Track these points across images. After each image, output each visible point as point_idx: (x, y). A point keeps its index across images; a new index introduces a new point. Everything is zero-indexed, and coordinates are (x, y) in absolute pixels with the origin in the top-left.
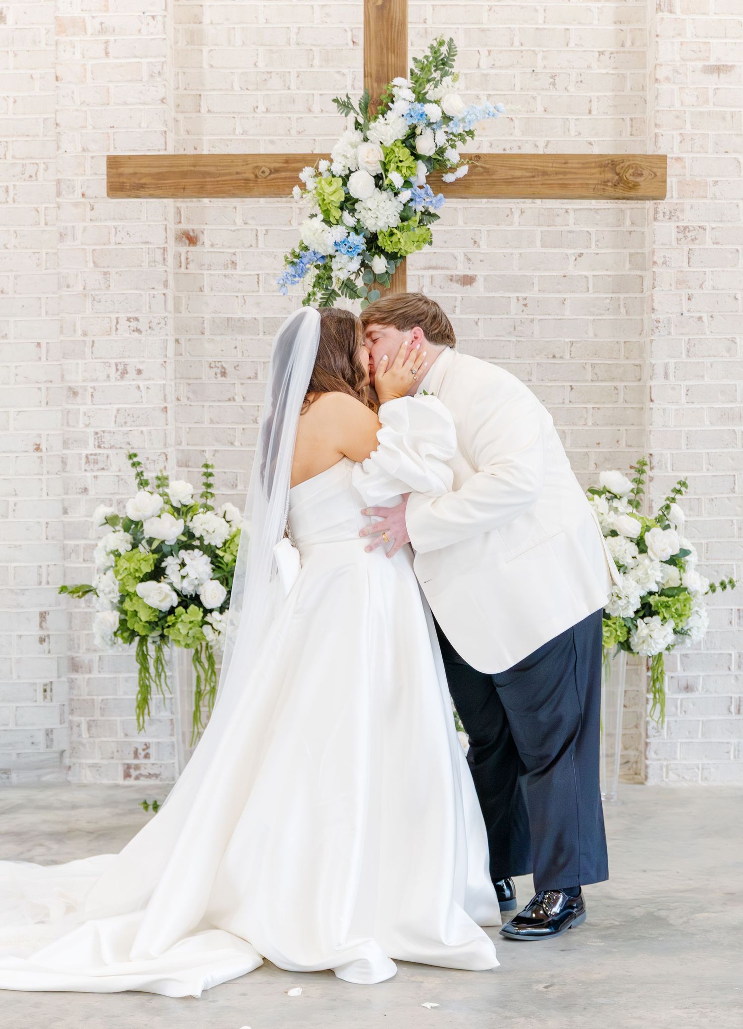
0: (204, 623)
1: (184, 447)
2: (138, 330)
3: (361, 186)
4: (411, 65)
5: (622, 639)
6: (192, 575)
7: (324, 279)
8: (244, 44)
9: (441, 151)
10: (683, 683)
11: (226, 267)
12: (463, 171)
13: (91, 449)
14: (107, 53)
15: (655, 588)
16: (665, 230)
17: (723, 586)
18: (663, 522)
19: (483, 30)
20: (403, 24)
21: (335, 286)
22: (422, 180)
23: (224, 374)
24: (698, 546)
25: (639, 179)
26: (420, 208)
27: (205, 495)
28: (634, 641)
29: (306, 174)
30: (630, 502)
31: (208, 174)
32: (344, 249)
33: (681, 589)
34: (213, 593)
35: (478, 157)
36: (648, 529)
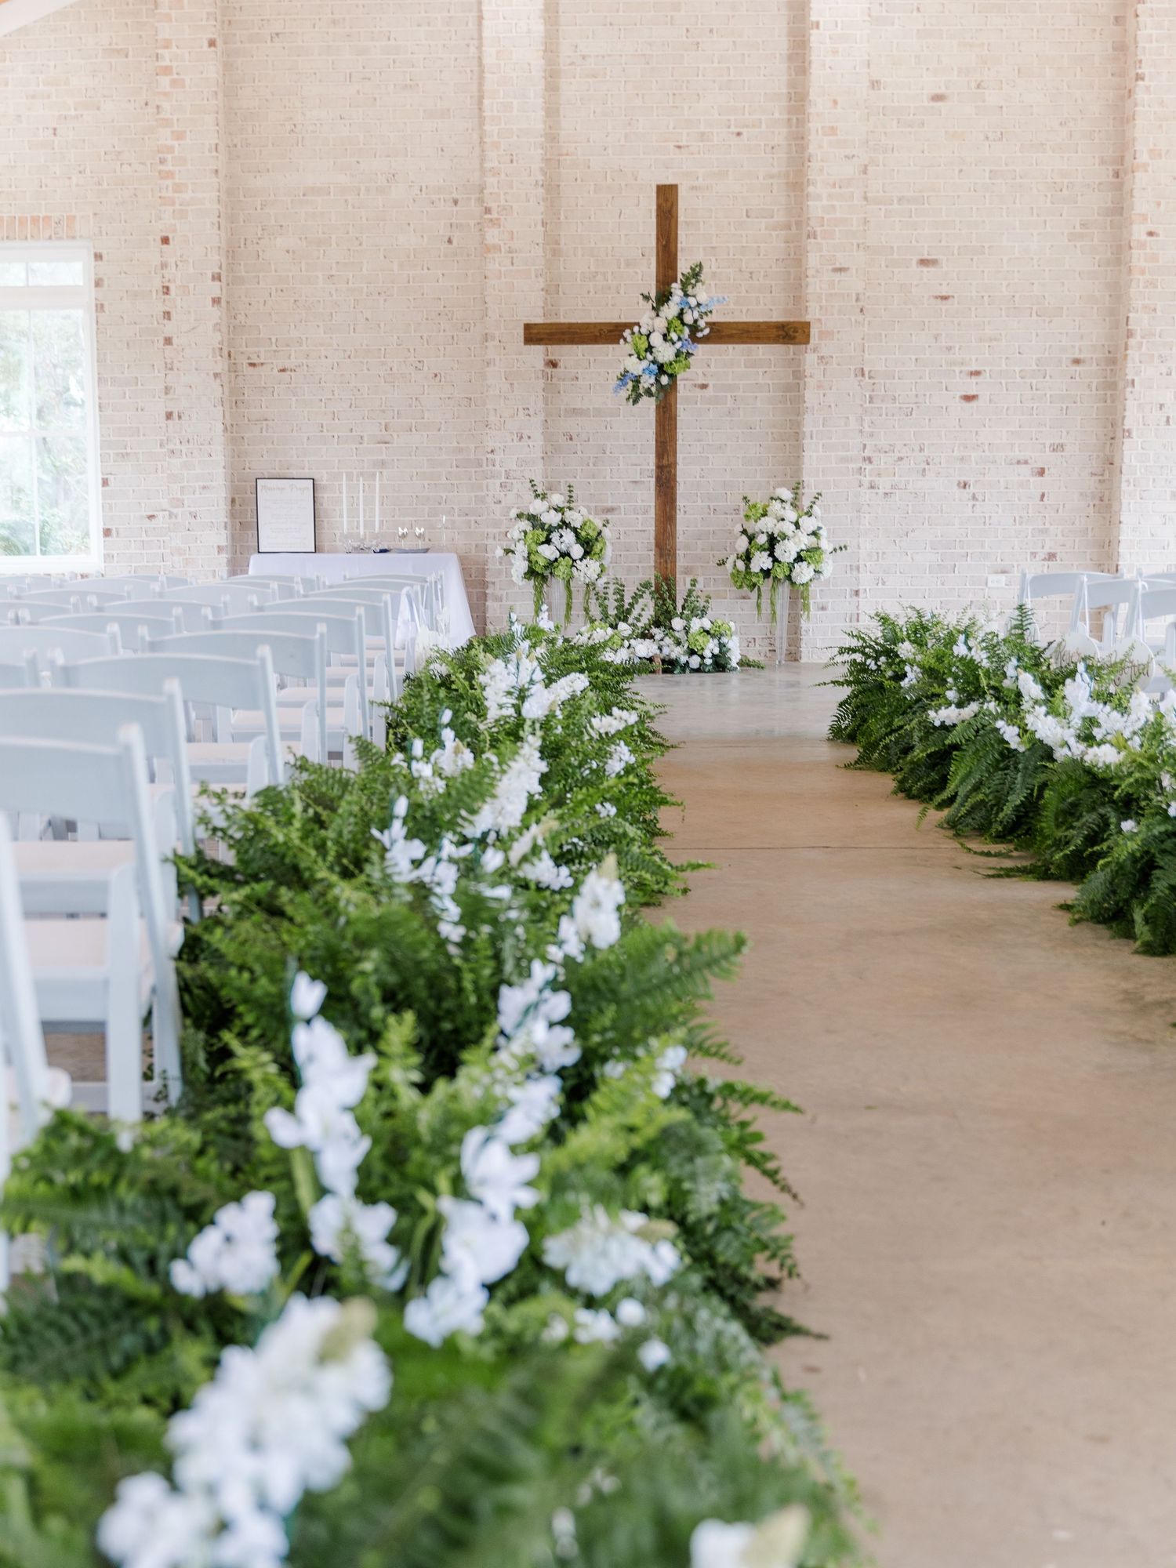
0: (573, 566)
1: (549, 479)
2: (529, 415)
3: (656, 339)
4: (680, 276)
5: (787, 573)
6: (567, 541)
7: (635, 388)
8: (583, 256)
9: (696, 321)
10: (821, 606)
11: (573, 380)
12: (707, 331)
13: (503, 480)
14: (512, 264)
15: (804, 548)
16: (810, 359)
17: (841, 548)
18: (809, 514)
19: (713, 248)
20: (676, 254)
21: (641, 391)
22: (687, 337)
23: (571, 439)
24: (829, 530)
25: (797, 334)
26: (684, 351)
27: (569, 502)
28: (794, 575)
29: (627, 333)
30: (792, 504)
31: (577, 333)
32: (647, 372)
33: (818, 548)
34: (577, 551)
35: (714, 324)
36: (800, 517)
